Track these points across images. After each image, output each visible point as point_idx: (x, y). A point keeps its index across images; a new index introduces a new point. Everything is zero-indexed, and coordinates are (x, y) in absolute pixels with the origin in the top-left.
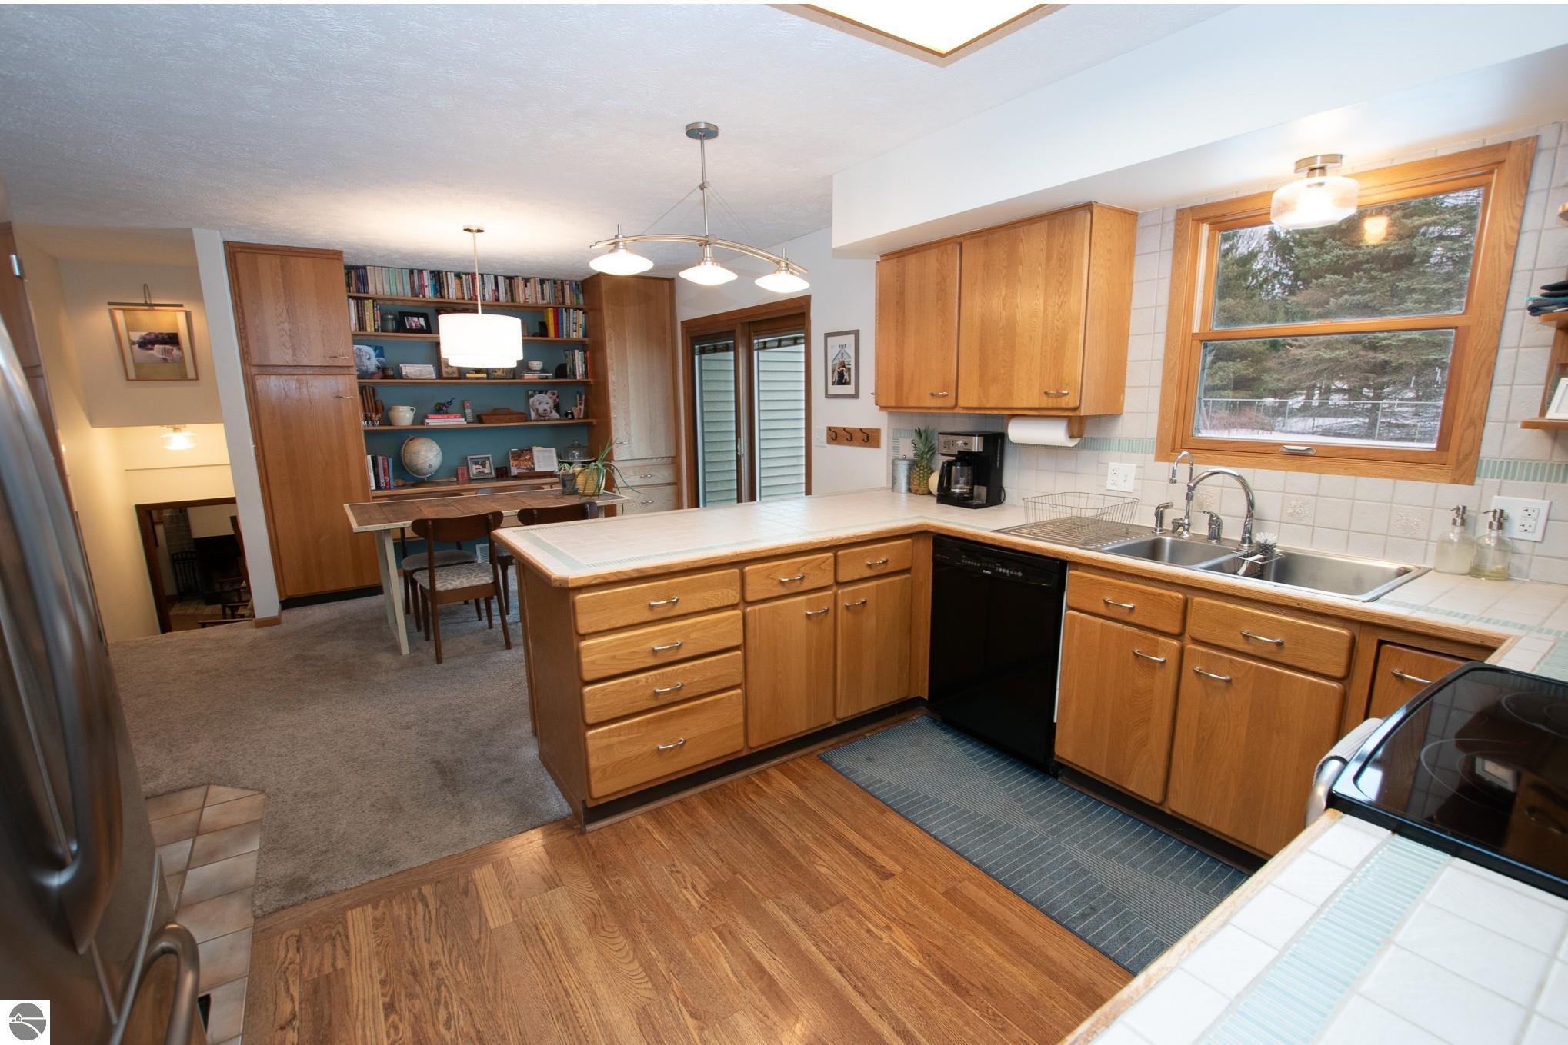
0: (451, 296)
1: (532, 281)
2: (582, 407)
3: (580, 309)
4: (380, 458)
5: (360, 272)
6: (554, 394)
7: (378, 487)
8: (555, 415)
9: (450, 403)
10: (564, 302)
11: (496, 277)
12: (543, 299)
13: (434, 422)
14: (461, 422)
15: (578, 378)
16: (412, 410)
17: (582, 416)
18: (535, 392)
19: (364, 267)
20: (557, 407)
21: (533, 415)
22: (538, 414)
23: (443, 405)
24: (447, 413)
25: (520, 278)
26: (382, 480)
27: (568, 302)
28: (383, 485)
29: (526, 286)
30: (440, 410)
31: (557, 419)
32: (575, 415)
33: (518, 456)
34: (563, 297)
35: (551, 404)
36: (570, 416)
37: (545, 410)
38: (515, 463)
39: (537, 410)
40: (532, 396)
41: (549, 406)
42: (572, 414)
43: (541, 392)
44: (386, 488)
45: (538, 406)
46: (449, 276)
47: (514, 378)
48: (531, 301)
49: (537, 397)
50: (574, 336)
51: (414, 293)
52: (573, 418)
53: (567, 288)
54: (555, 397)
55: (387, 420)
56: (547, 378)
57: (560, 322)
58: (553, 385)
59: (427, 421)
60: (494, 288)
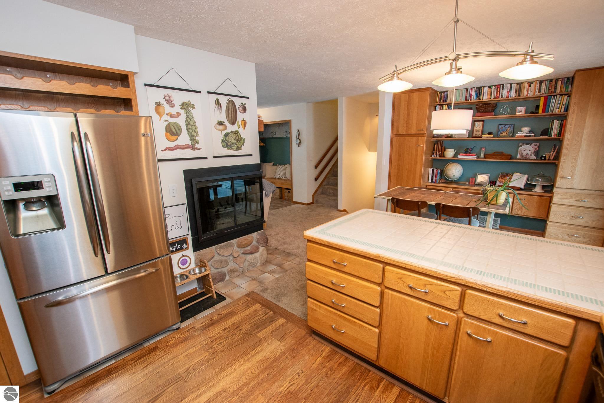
0: (484, 98)
1: (534, 83)
2: (554, 153)
3: (565, 95)
4: (435, 170)
5: (445, 94)
6: (536, 145)
7: (432, 182)
8: (533, 157)
9: (472, 149)
10: (555, 92)
11: (511, 84)
12: (539, 91)
13: (460, 157)
14: (474, 157)
15: (553, 136)
16: (455, 151)
17: (552, 158)
18: (523, 144)
19: (447, 91)
20: (536, 153)
21: (519, 156)
22: (522, 156)
23: (468, 149)
24: (470, 153)
25: (526, 83)
26: (434, 179)
27: (558, 91)
28: (434, 181)
29: (530, 86)
30: (467, 152)
31: (534, 159)
32: (547, 158)
33: (503, 176)
34: (556, 87)
35: (533, 150)
36: (543, 158)
37: (527, 154)
38: (500, 180)
39: (522, 153)
40: (521, 146)
41: (531, 152)
42: (545, 157)
43: (527, 144)
44: (435, 182)
45: (523, 152)
46: (485, 88)
47: (513, 137)
48: (531, 94)
49: (524, 147)
50: (557, 111)
51: (466, 100)
52: (545, 159)
53: (559, 83)
54: (536, 147)
55: (442, 155)
56: (530, 136)
57: (548, 104)
58: (537, 140)
59: (458, 156)
60: (509, 90)
